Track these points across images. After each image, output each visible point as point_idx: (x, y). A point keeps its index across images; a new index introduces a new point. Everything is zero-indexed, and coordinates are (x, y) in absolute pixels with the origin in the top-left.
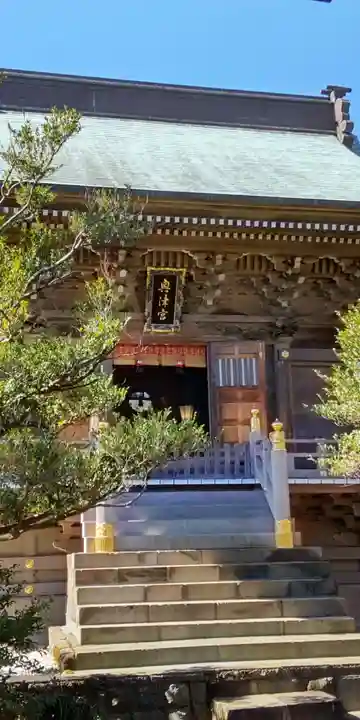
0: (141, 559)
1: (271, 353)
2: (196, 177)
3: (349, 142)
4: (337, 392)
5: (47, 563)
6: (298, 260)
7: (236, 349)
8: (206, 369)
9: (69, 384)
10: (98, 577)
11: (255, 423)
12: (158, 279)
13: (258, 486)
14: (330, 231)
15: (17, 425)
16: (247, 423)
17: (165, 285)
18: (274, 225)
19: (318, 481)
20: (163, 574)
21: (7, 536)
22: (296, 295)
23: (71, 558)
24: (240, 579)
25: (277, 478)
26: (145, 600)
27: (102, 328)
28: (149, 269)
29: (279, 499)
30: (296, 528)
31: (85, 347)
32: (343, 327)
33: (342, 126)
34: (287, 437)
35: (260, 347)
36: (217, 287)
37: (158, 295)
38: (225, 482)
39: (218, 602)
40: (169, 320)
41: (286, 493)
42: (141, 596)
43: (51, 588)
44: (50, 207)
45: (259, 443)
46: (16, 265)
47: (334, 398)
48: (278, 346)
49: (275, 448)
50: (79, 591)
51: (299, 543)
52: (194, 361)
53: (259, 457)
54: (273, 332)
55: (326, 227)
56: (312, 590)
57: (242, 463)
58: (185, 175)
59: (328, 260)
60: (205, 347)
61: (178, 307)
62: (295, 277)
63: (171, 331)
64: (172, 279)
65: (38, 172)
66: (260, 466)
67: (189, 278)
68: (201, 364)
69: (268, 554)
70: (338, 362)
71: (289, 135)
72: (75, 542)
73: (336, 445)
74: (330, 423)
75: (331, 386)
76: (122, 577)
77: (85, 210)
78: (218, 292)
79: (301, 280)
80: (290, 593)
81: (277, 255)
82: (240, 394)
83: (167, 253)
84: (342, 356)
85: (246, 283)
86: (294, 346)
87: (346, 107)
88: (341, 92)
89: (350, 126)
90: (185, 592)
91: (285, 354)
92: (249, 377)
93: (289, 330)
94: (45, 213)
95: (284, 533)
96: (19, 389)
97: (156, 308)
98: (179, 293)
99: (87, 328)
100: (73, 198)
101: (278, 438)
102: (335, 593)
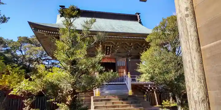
0: (105, 97)
1: (127, 60)
2: (114, 29)
3: (140, 23)
4: (140, 67)
5: (88, 98)
6: (132, 43)
7: (121, 59)
8: (115, 63)
9: (94, 67)
10: (97, 101)
11: (125, 73)
12: (107, 47)
13: (125, 84)
14: (139, 38)
15: (84, 73)
16: (123, 72)
17: (108, 48)
18: (128, 37)
19: (136, 83)
20: (109, 100)
21: (83, 93)
22: (132, 50)
23: (92, 97)
24: (123, 101)
25: (129, 82)
26: (106, 105)
27: (100, 56)
28: (105, 45)
29: (129, 86)
30: (132, 91)
31: (97, 59)
32: (141, 56)
33: (139, 20)
34: (131, 75)
35: (125, 59)
36: (117, 48)
37: (107, 50)
38: (119, 83)
39: (119, 105)
40: (109, 54)
41: (131, 85)
42: (105, 104)
43: (88, 102)
44: (90, 34)
45: (125, 76)
46: (85, 45)
47: (140, 68)
48: (128, 59)
49: (129, 77)
50: (94, 103)
51: (133, 94)
52: (113, 61)
53: (125, 79)
54: (127, 56)
55: (136, 38)
56: (136, 103)
57: (122, 80)
58: (112, 29)
59: (137, 44)
60: (115, 59)
61: (110, 52)
62: (131, 47)
63: (109, 56)
64: (110, 47)
65: (88, 29)
66: (126, 80)
67: (112, 47)
68: (114, 62)
69: (128, 96)
70: (141, 62)
71: (130, 21)
72: (93, 94)
73: (140, 76)
74: (139, 73)
75: (139, 66)
76: (101, 100)
77: (96, 35)
78: (118, 49)
79: (133, 47)
80: (132, 103)
81: (128, 43)
82: (121, 67)
83: (109, 42)
84: (141, 61)
85: (122, 47)
86: (132, 59)
87: (139, 17)
88: (139, 14)
89: (140, 20)
90: (113, 103)
91: (130, 60)
92: (123, 64)
93: (130, 56)
94: (89, 35)
95: (130, 92)
96: (85, 67)
97: (107, 52)
98: (111, 49)
99: (97, 56)
100: (94, 33)
101: (129, 75)
102: (140, 103)
